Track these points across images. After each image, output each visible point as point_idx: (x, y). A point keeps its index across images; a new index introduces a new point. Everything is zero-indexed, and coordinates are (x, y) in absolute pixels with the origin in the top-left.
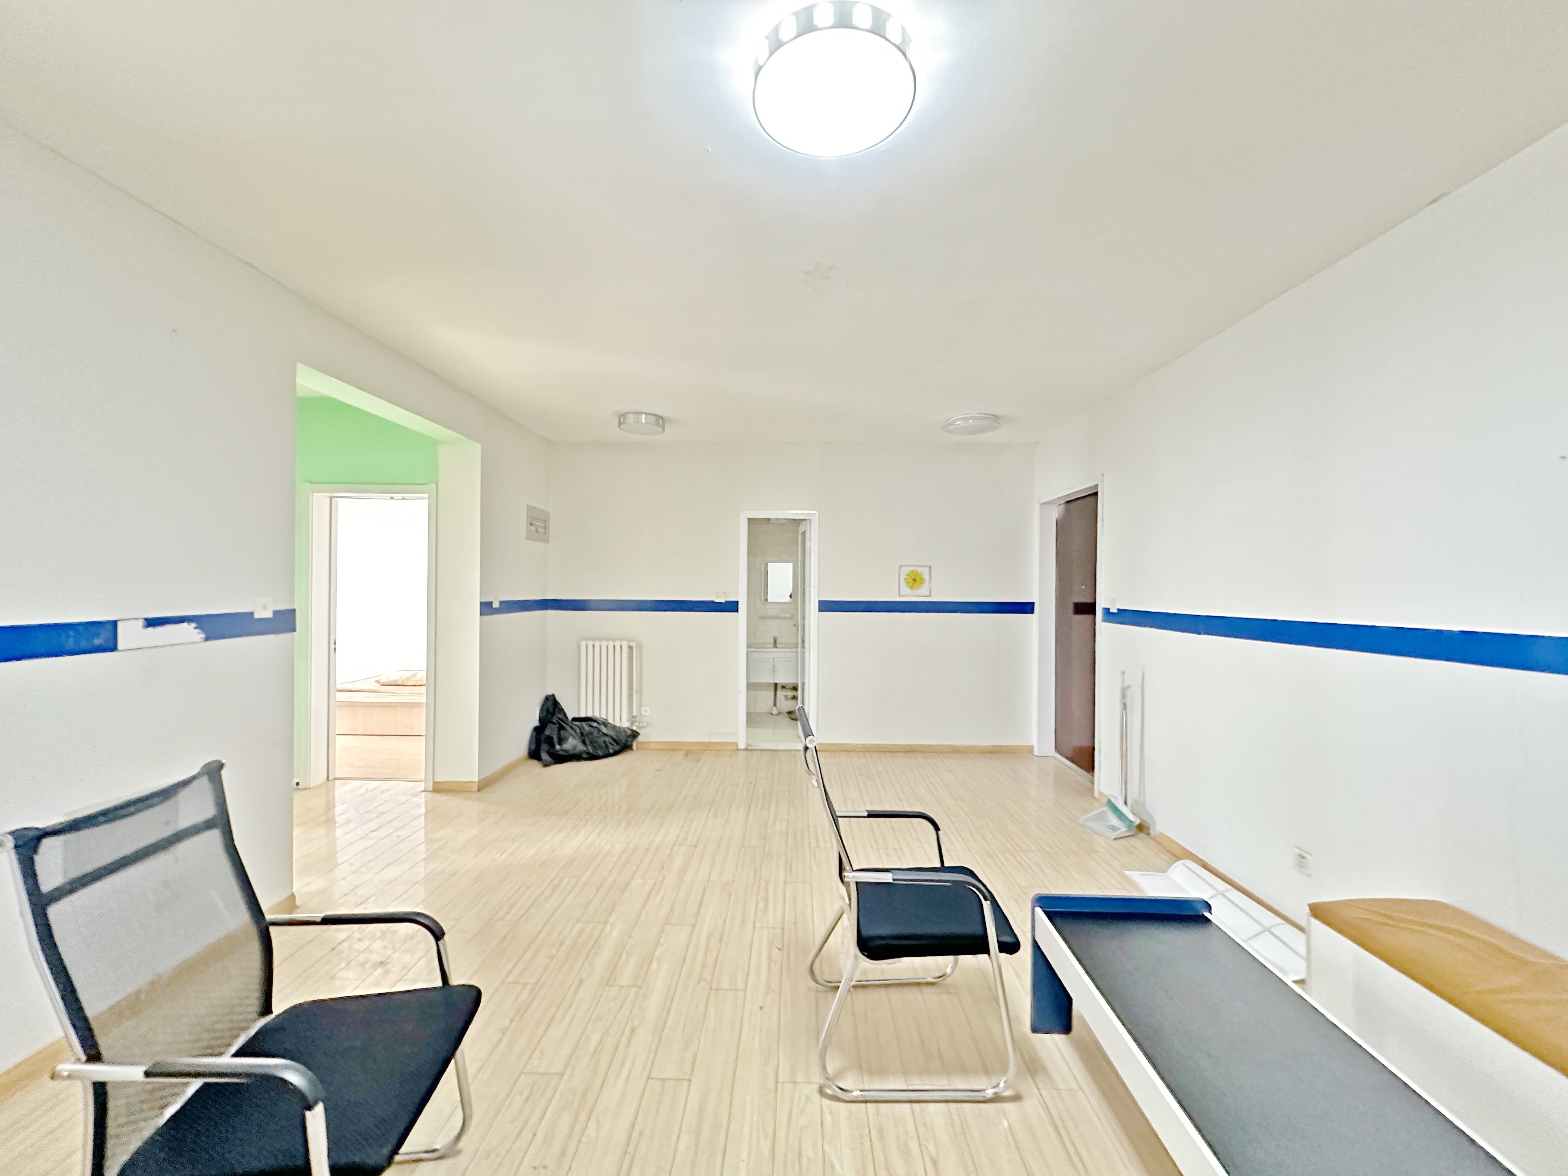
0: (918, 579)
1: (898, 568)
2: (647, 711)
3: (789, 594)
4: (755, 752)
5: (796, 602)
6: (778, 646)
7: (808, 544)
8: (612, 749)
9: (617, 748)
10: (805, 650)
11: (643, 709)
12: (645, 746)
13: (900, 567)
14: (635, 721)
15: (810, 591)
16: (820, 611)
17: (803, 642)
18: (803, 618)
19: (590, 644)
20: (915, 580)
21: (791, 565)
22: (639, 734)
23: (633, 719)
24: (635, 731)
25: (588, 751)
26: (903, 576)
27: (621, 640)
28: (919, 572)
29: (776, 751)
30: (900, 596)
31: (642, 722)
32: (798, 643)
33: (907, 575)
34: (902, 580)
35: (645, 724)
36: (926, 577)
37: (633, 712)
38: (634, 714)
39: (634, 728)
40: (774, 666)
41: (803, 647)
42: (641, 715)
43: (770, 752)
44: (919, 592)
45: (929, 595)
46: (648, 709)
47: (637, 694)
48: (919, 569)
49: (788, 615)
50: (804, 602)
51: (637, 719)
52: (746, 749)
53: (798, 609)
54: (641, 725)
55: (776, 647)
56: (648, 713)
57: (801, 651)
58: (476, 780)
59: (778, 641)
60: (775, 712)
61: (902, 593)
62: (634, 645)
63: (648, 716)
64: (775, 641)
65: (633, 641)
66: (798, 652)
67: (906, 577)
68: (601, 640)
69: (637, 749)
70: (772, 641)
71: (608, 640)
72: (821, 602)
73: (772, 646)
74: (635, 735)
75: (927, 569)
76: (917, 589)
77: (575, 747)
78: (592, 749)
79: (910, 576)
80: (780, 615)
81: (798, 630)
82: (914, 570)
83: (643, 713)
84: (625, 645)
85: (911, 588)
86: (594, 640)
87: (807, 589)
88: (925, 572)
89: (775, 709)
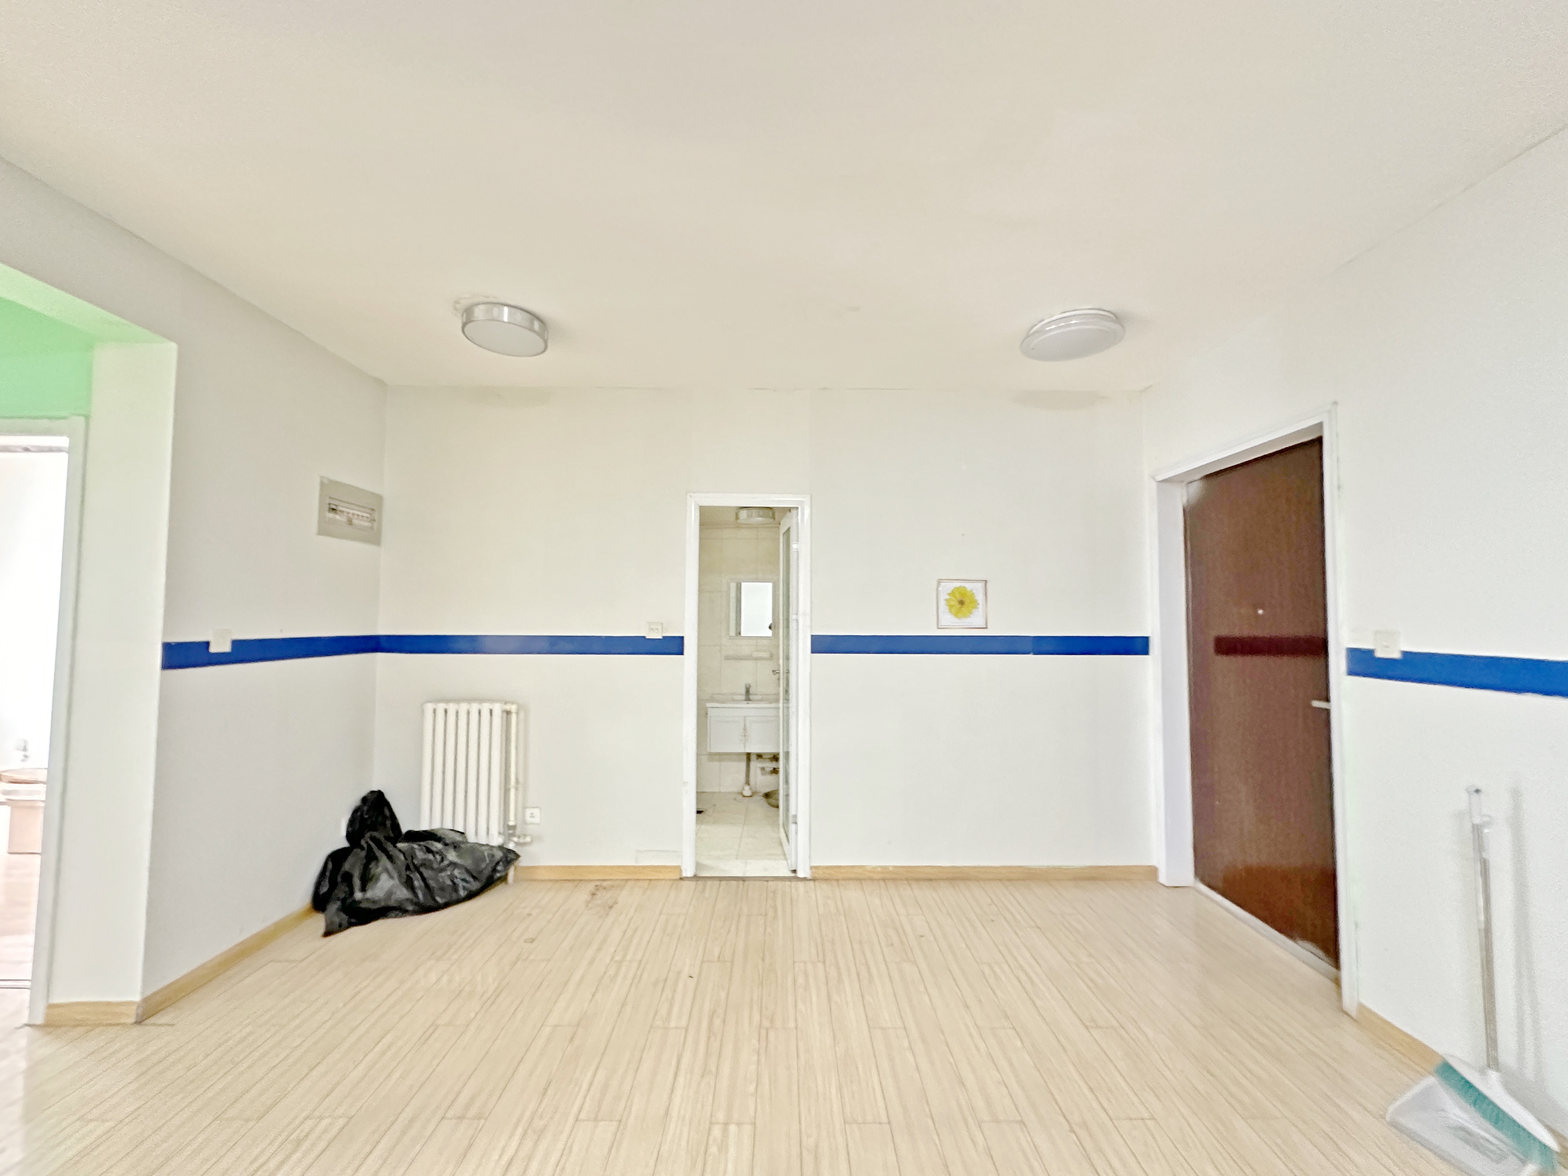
0: (967, 601)
1: (935, 583)
2: (534, 816)
3: (768, 625)
4: (709, 883)
5: (776, 635)
6: (751, 697)
7: (794, 546)
8: (464, 888)
9: (475, 886)
10: (790, 705)
11: (528, 812)
12: (531, 876)
13: (939, 582)
14: (513, 835)
15: (797, 620)
16: (813, 652)
17: (787, 692)
18: (787, 658)
19: (441, 707)
20: (962, 603)
21: (770, 585)
22: (518, 856)
23: (509, 830)
24: (510, 851)
25: (415, 900)
26: (944, 596)
27: (492, 701)
28: (969, 589)
29: (743, 879)
30: (938, 628)
31: (525, 836)
32: (778, 694)
33: (949, 594)
34: (942, 604)
35: (528, 839)
36: (980, 598)
37: (509, 820)
38: (511, 823)
39: (511, 846)
40: (745, 729)
41: (787, 700)
42: (525, 822)
43: (734, 883)
44: (968, 621)
45: (985, 627)
46: (536, 812)
47: (517, 789)
48: (968, 586)
49: (765, 655)
50: (787, 636)
51: (518, 832)
52: (696, 878)
53: (778, 646)
54: (521, 841)
55: (749, 700)
56: (537, 820)
57: (783, 707)
58: (137, 998)
59: (752, 691)
60: (747, 793)
61: (943, 623)
62: (513, 708)
63: (538, 824)
64: (748, 691)
65: (513, 703)
66: (778, 708)
67: (948, 597)
68: (458, 701)
69: (516, 880)
70: (743, 691)
71: (470, 700)
72: (814, 638)
73: (743, 698)
74: (509, 857)
75: (980, 586)
76: (966, 617)
77: (390, 894)
78: (424, 895)
79: (955, 597)
80: (755, 655)
81: (779, 679)
82: (961, 586)
83: (529, 819)
84: (497, 708)
85: (956, 615)
86: (448, 701)
87: (793, 617)
88: (977, 589)
89: (747, 788)
